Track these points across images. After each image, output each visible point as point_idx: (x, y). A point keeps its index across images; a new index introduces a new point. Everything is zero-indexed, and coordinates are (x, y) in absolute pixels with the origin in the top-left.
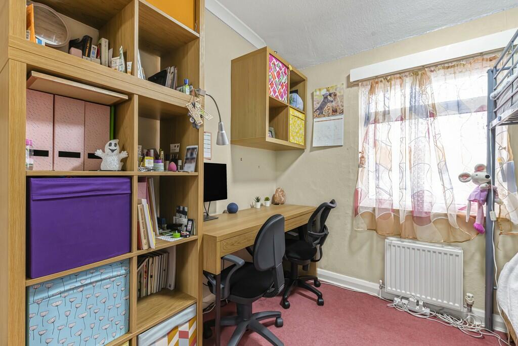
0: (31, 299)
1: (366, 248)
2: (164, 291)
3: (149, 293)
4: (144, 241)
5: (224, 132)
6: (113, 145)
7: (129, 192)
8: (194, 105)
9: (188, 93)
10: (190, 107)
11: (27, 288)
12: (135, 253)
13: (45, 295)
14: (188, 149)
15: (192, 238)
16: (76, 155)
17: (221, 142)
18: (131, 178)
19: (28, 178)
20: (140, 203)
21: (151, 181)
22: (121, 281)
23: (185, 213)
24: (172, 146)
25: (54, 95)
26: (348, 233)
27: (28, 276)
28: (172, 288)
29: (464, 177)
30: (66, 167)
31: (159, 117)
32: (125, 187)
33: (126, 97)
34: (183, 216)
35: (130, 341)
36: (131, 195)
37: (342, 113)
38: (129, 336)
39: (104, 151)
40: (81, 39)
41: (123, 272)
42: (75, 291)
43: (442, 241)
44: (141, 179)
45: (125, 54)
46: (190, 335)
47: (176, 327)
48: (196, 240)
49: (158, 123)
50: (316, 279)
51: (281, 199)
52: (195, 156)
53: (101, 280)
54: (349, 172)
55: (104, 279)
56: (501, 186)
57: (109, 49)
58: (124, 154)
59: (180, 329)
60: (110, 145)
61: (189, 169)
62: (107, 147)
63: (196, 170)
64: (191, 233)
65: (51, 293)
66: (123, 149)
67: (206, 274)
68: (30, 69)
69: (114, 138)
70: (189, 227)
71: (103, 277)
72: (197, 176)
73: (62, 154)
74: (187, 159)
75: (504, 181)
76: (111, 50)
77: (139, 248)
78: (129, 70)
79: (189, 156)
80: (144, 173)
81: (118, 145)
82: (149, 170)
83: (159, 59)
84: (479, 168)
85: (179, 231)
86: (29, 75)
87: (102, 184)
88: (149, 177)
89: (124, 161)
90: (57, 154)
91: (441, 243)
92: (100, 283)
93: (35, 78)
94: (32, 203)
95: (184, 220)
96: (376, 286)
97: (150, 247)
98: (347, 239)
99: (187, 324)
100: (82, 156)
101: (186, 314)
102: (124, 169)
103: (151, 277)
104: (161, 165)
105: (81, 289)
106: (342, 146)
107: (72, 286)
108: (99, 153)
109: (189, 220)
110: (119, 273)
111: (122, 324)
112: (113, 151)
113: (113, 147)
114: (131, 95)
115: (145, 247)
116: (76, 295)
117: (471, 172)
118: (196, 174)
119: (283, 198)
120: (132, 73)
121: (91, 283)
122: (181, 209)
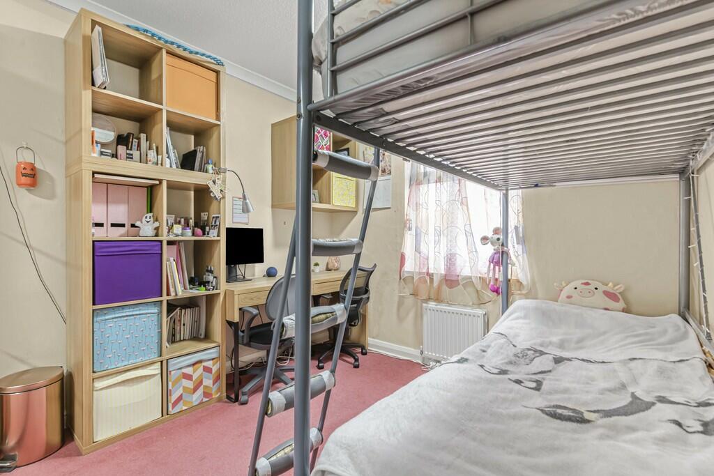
0: (95, 319)
1: (411, 315)
2: (195, 338)
3: (182, 338)
4: (172, 290)
5: (248, 201)
6: (148, 217)
7: (160, 252)
8: (214, 182)
9: (211, 171)
10: (211, 184)
11: (93, 310)
12: (165, 298)
13: (103, 318)
14: (214, 217)
15: (215, 292)
16: (123, 225)
17: (245, 210)
18: (161, 242)
19: (93, 241)
20: (168, 260)
21: (182, 245)
22: (155, 318)
23: (211, 272)
24: (202, 214)
25: (107, 184)
26: (396, 299)
27: (94, 304)
28: (202, 337)
29: (485, 239)
30: (116, 234)
31: (193, 189)
32: (157, 248)
33: (157, 182)
34: (210, 274)
35: (162, 362)
36: (161, 254)
37: (390, 173)
38: (161, 359)
39: (142, 222)
40: (125, 135)
41: (156, 311)
42: (122, 319)
43: (471, 304)
44: (170, 243)
45: (157, 148)
46: (213, 372)
47: (200, 362)
48: (219, 293)
49: (192, 193)
50: (363, 348)
51: (334, 266)
52: (217, 223)
53: (140, 314)
54: (397, 236)
55: (142, 314)
56: (514, 248)
57: (147, 140)
58: (157, 224)
59: (205, 364)
60: (146, 217)
61: (212, 235)
62: (144, 219)
63: (218, 235)
64: (215, 288)
65: (107, 317)
66: (157, 220)
67: (230, 323)
68: (94, 173)
69: (151, 212)
70: (214, 284)
71: (142, 312)
72: (219, 240)
73: (113, 225)
74: (212, 226)
75: (518, 244)
76: (148, 142)
77: (168, 294)
78: (160, 162)
79: (213, 224)
80: (172, 238)
81: (152, 218)
82: (177, 236)
83: (193, 137)
84: (496, 231)
85: (205, 286)
86: (93, 176)
87: (140, 246)
88: (180, 242)
89: (157, 229)
90: (109, 225)
91: (470, 306)
92: (138, 316)
93: (96, 178)
94: (96, 257)
95: (211, 278)
96: (417, 352)
97: (177, 295)
98: (396, 305)
99: (211, 362)
100: (126, 225)
101: (211, 353)
102: (157, 235)
103: (184, 325)
104: (189, 232)
105: (126, 318)
106: (390, 208)
107: (120, 315)
108: (138, 224)
109: (214, 277)
110: (152, 311)
111: (156, 350)
112: (148, 222)
113: (148, 220)
114: (161, 181)
115: (173, 294)
116: (122, 322)
117: (490, 234)
118: (218, 238)
119: (336, 264)
120: (162, 164)
121: (133, 315)
122: (209, 269)
